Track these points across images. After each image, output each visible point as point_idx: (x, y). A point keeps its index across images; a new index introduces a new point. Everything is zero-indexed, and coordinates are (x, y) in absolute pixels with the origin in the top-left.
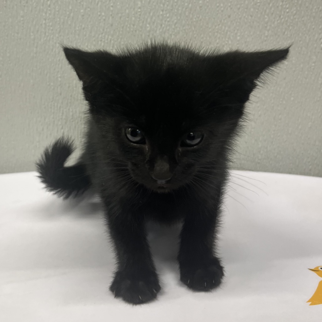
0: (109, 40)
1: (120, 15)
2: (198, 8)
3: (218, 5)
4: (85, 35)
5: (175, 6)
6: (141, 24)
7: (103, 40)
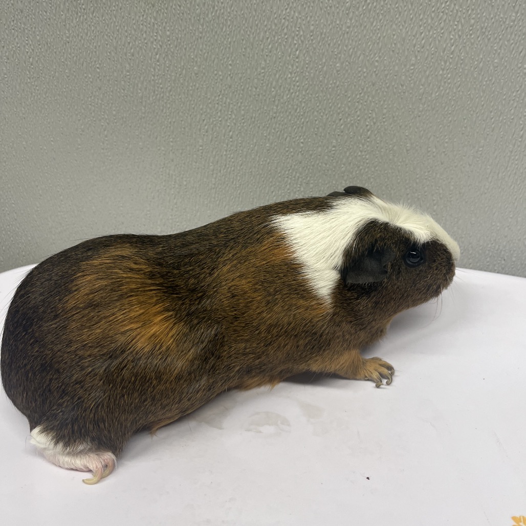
0: (227, 103)
1: (240, 75)
2: (335, 71)
3: (360, 69)
4: (200, 97)
5: (307, 68)
6: (265, 88)
7: (221, 103)
